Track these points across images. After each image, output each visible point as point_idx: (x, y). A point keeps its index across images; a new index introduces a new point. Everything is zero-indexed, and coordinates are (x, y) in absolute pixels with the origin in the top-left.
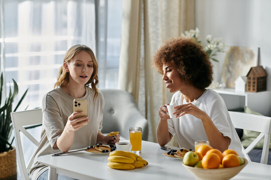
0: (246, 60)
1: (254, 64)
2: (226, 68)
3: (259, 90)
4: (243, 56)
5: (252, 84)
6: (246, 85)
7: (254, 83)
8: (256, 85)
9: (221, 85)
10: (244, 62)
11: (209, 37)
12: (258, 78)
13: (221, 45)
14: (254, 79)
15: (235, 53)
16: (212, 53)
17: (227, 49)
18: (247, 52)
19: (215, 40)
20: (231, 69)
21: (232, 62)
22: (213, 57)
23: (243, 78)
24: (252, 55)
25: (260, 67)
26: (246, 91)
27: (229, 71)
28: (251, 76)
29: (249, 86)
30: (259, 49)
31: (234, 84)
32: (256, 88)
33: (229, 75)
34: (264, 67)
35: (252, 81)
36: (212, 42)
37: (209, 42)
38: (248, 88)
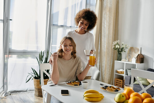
0: (136, 52)
1: (139, 53)
2: (128, 55)
3: (141, 63)
4: (135, 50)
5: (138, 60)
6: (136, 61)
7: (139, 60)
8: (140, 61)
9: (126, 60)
10: (135, 53)
11: (123, 43)
12: (141, 58)
13: (127, 46)
14: (139, 58)
15: (132, 49)
16: (124, 49)
17: (129, 48)
18: (136, 49)
19: (125, 44)
20: (130, 55)
21: (130, 53)
22: (124, 50)
23: (135, 58)
24: (138, 50)
25: (141, 54)
26: (136, 62)
27: (129, 55)
28: (138, 57)
29: (137, 61)
30: (141, 48)
31: (132, 60)
32: (140, 62)
33: (129, 57)
34: (143, 55)
35: (139, 59)
36: (124, 45)
37: (123, 45)
38: (137, 62)
